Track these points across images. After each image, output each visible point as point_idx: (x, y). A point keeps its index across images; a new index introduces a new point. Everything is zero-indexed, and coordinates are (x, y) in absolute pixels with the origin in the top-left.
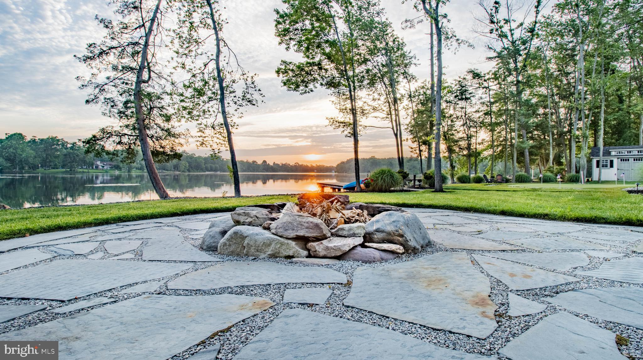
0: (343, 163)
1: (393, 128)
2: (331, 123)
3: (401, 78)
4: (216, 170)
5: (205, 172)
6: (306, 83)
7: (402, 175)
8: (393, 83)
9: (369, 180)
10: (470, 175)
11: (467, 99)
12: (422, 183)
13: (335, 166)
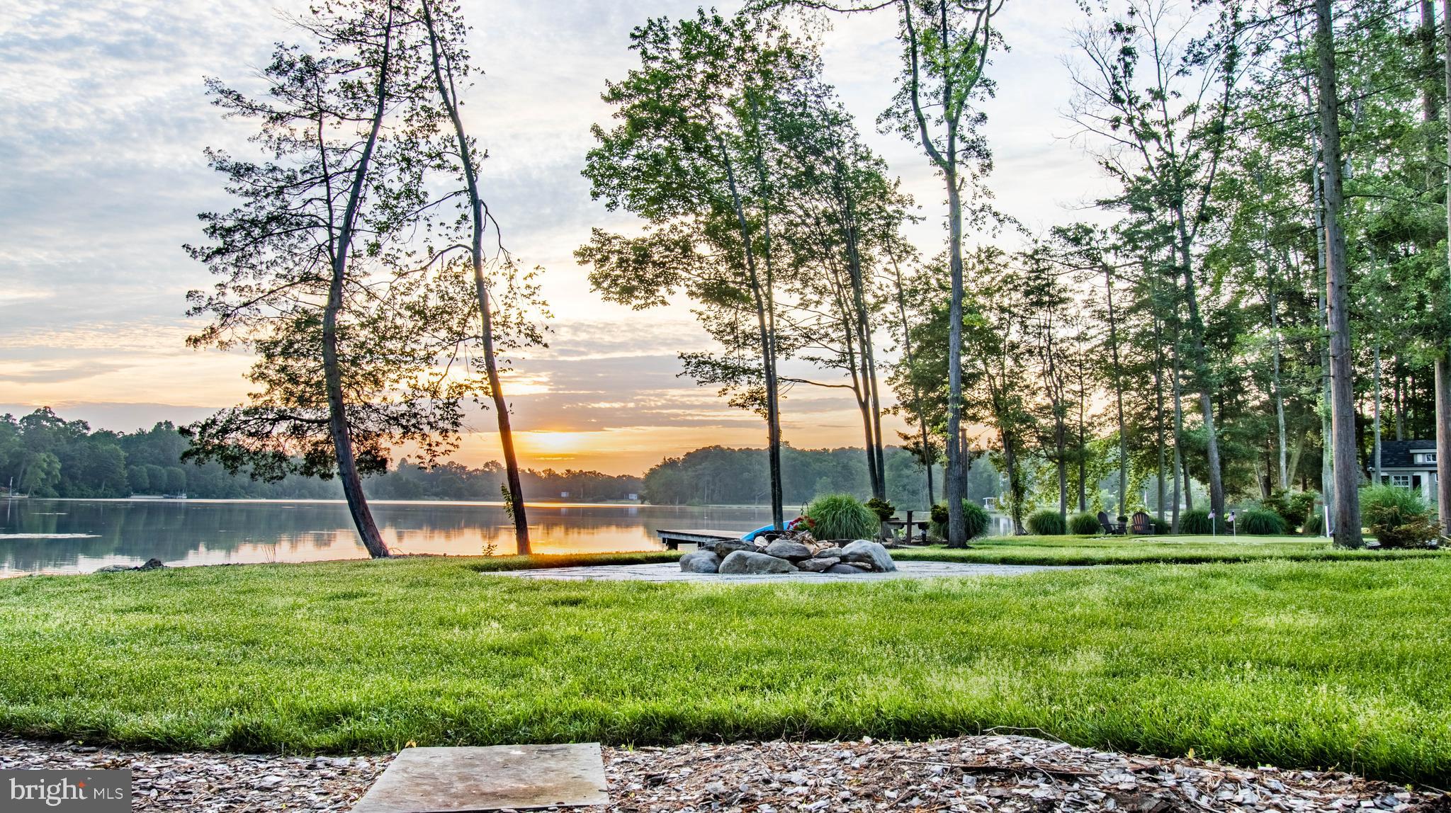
0: (670, 464)
1: (856, 389)
2: (691, 369)
3: (875, 251)
4: (172, 491)
5: (127, 495)
6: (649, 287)
7: (878, 512)
8: (855, 270)
9: (805, 522)
10: (1063, 513)
11: (1052, 304)
12: (929, 533)
13: (642, 477)
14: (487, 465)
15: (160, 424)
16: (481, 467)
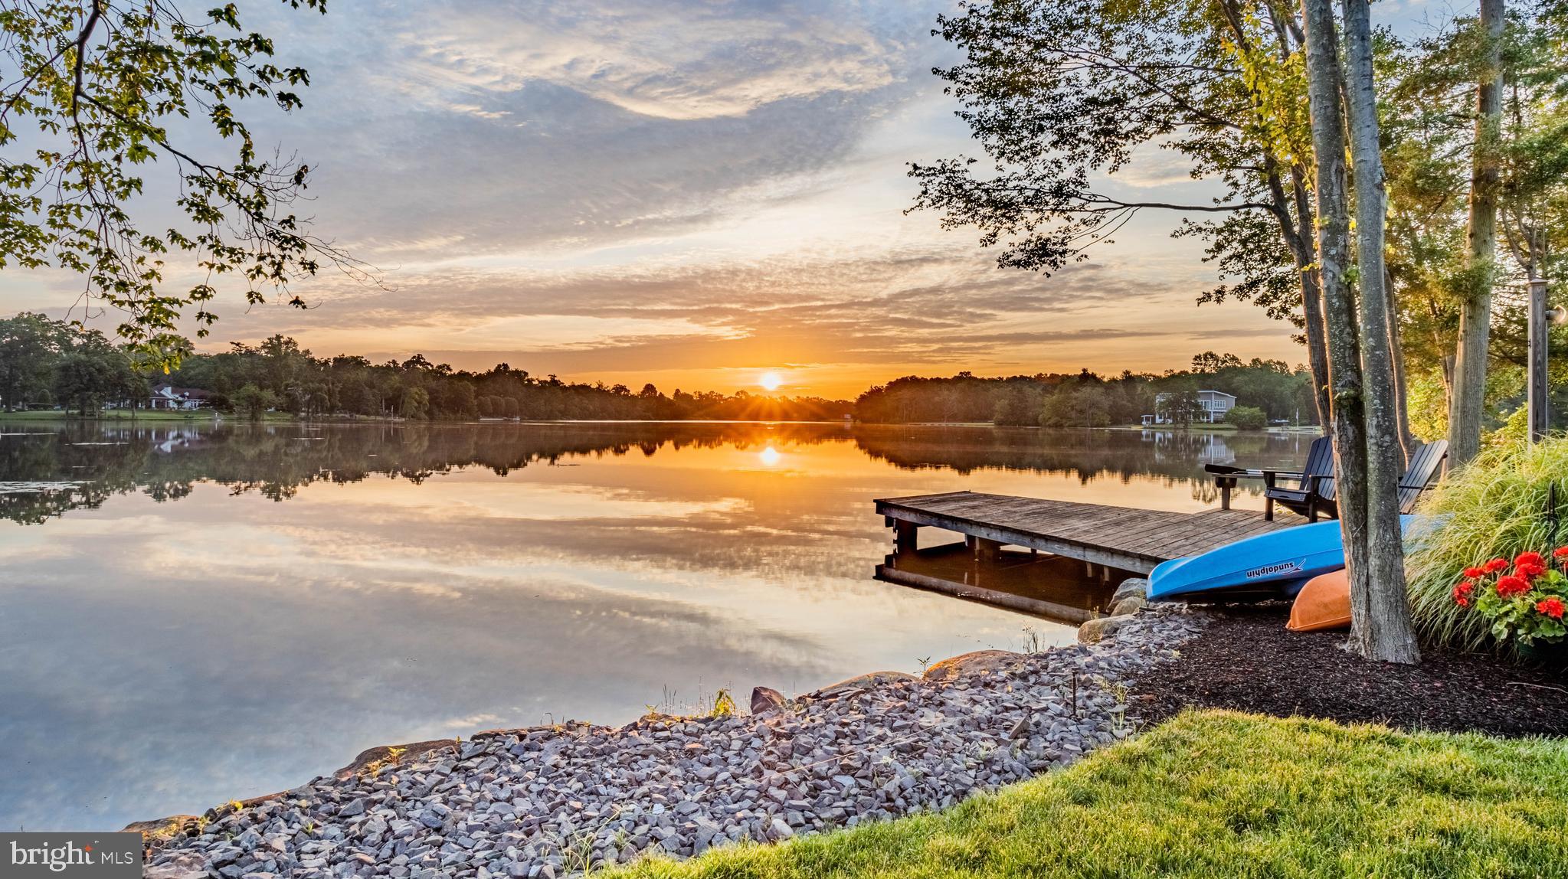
0: (877, 392)
13: (854, 401)
14: (738, 393)
15: (499, 366)
16: (734, 395)
